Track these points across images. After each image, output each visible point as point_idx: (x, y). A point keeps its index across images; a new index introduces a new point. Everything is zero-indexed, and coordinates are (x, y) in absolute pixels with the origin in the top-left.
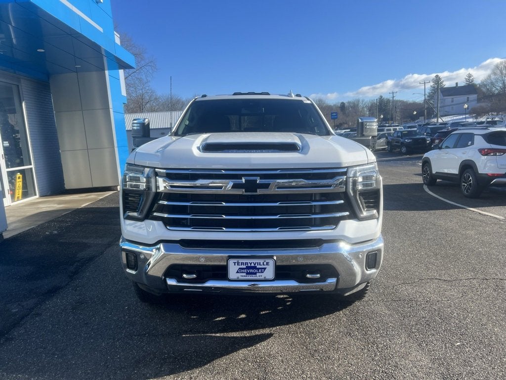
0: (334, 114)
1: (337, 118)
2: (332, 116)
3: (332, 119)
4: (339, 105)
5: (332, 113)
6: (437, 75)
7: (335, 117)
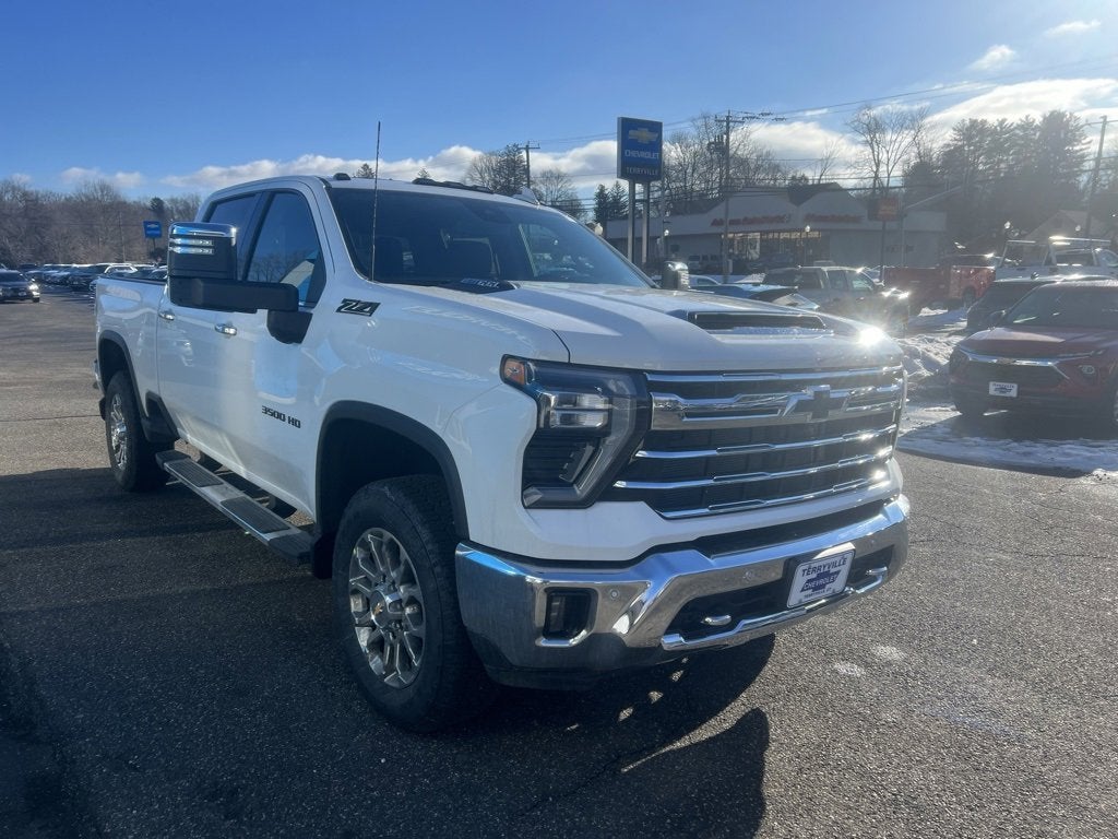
0: (153, 226)
1: (160, 236)
2: (147, 229)
3: (147, 236)
4: (148, 204)
5: (146, 223)
6: (366, 165)
7: (158, 232)
